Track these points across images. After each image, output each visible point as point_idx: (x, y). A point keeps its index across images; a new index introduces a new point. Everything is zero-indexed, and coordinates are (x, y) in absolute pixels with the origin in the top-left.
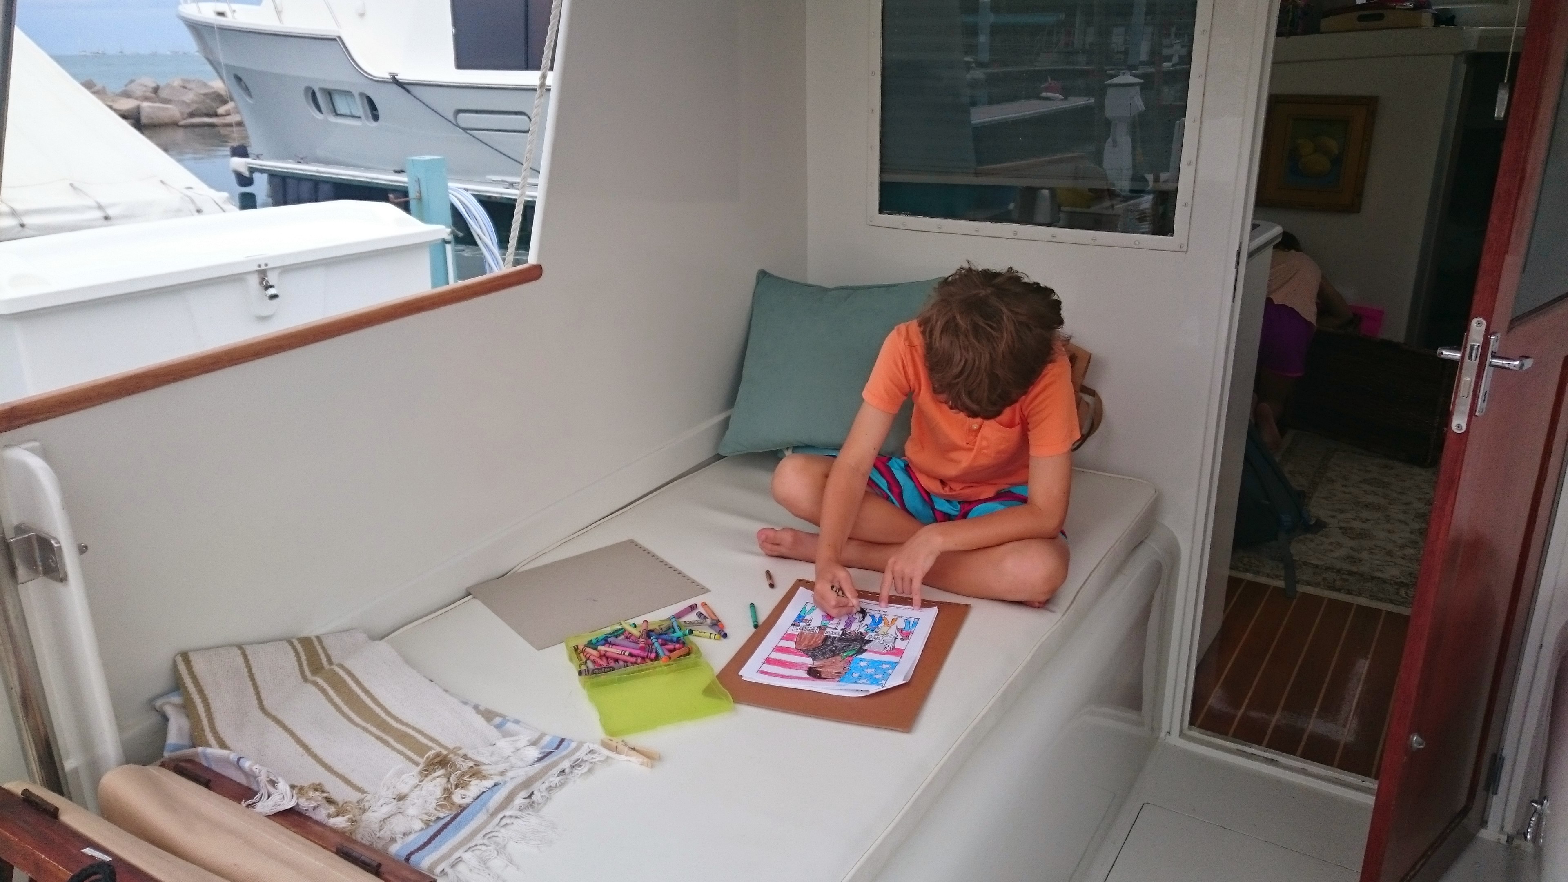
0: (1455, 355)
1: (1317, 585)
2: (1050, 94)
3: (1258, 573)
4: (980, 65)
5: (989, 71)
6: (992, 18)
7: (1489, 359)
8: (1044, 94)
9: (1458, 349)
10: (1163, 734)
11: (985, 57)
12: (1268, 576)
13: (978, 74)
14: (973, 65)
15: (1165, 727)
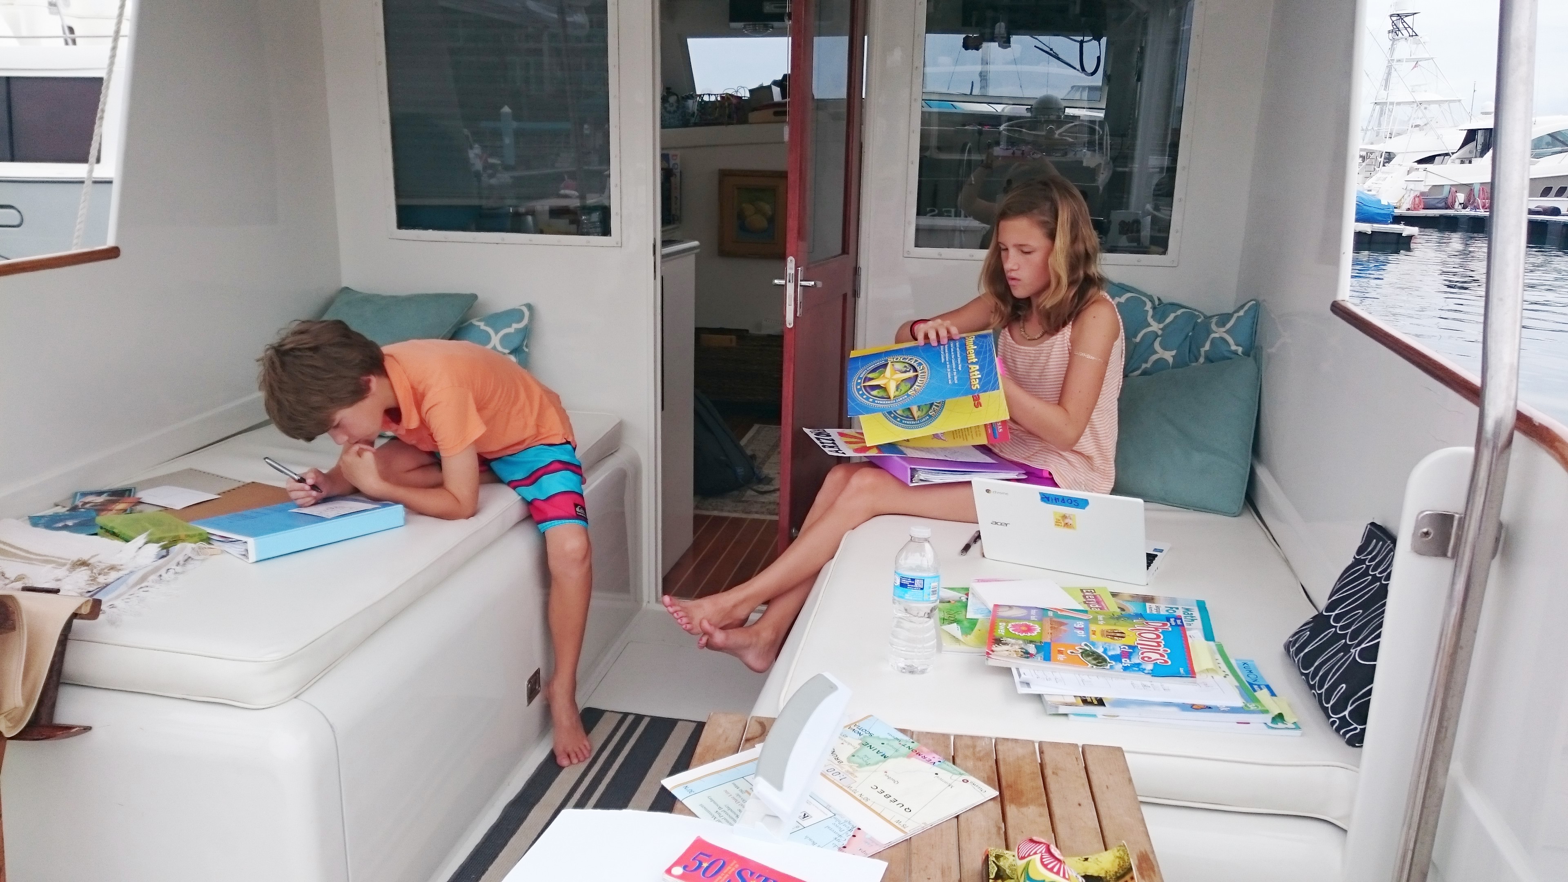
0: (782, 282)
1: (763, 513)
2: (567, 192)
3: (722, 510)
4: (507, 168)
5: (516, 174)
6: (515, 124)
7: (799, 282)
8: (562, 192)
9: (782, 278)
10: (644, 604)
11: (512, 162)
12: (729, 511)
13: (505, 177)
14: (500, 168)
15: (645, 598)
